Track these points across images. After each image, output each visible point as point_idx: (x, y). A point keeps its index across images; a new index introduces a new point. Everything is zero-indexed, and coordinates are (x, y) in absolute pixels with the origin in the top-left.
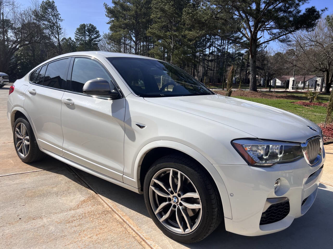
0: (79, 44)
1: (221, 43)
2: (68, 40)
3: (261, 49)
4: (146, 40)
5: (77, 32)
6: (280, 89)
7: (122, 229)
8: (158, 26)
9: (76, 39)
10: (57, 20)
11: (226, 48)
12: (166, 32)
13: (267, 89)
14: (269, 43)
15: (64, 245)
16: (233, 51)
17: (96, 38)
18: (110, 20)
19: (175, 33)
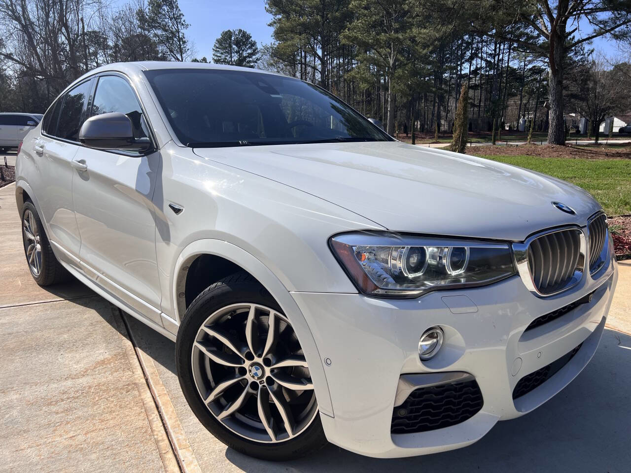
1: (495, 50)
3: (581, 57)
4: (344, 53)
5: (217, 48)
6: (620, 138)
7: (144, 422)
8: (363, 24)
9: (215, 60)
10: (179, 25)
11: (506, 58)
12: (378, 34)
13: (591, 140)
14: (592, 42)
15: (14, 450)
16: (521, 64)
17: (250, 55)
18: (274, 18)
19: (396, 35)
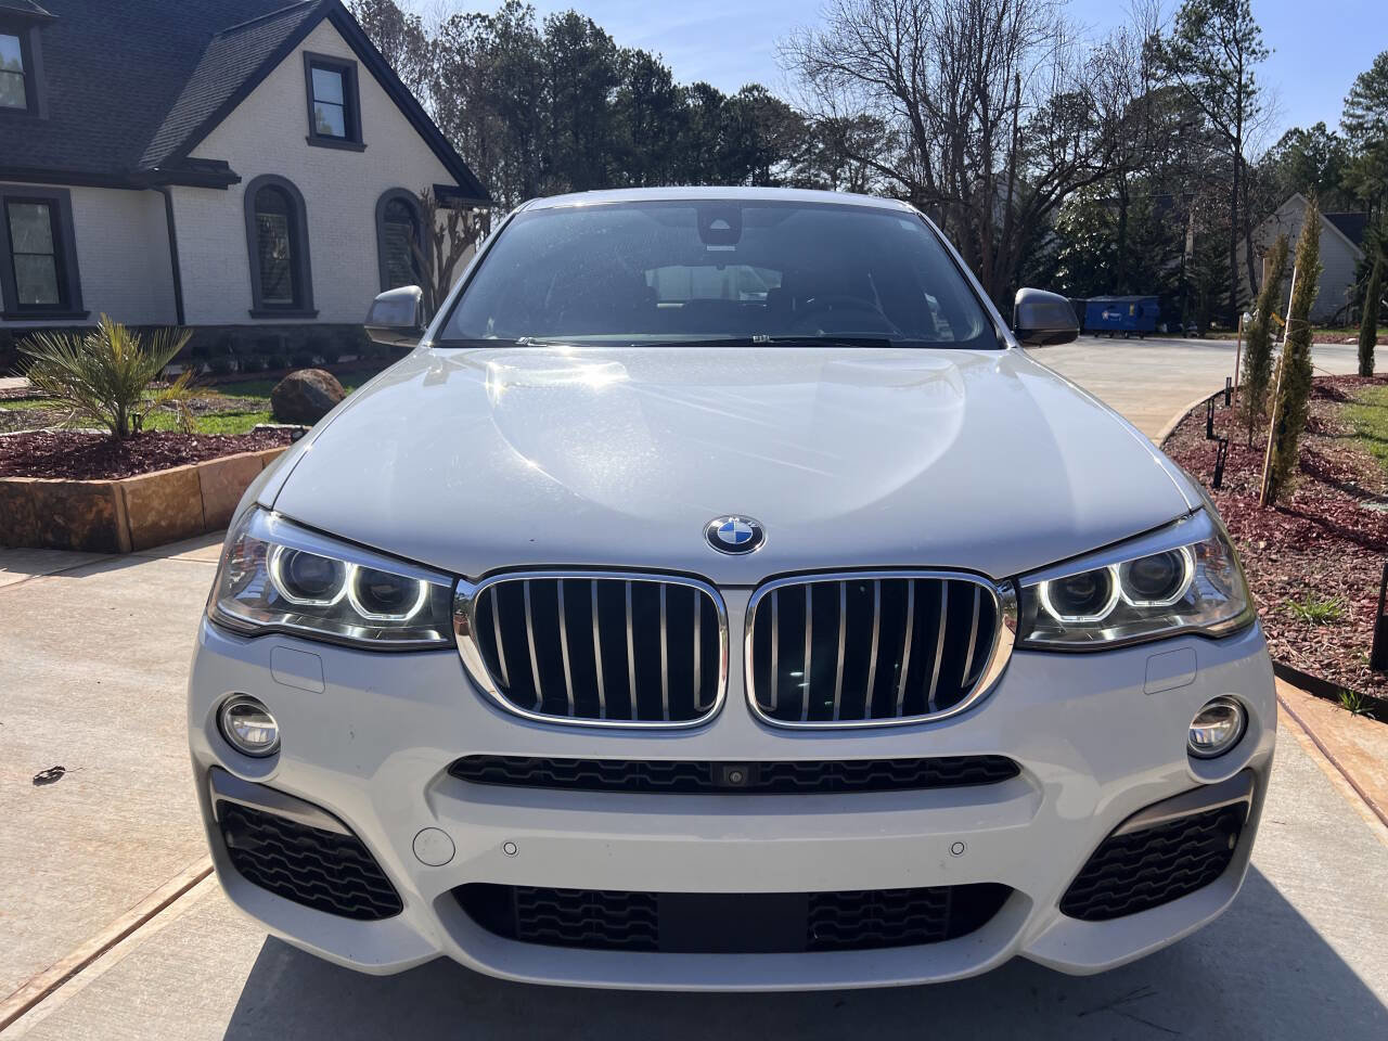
0: (1362, 148)
2: (1310, 135)
5: (1357, 95)
9: (1348, 125)
